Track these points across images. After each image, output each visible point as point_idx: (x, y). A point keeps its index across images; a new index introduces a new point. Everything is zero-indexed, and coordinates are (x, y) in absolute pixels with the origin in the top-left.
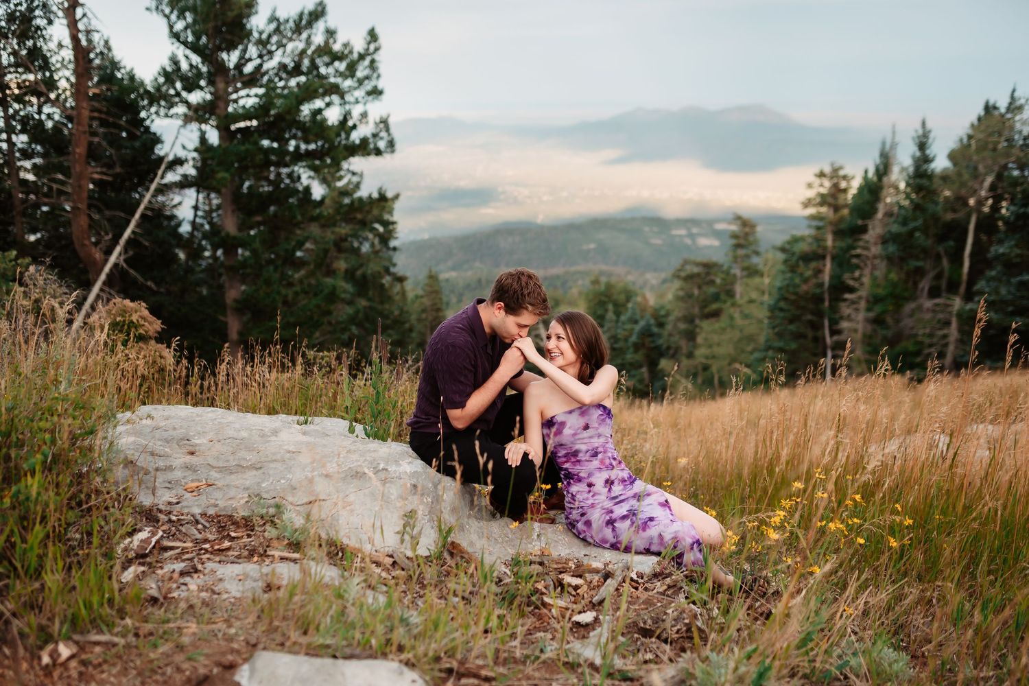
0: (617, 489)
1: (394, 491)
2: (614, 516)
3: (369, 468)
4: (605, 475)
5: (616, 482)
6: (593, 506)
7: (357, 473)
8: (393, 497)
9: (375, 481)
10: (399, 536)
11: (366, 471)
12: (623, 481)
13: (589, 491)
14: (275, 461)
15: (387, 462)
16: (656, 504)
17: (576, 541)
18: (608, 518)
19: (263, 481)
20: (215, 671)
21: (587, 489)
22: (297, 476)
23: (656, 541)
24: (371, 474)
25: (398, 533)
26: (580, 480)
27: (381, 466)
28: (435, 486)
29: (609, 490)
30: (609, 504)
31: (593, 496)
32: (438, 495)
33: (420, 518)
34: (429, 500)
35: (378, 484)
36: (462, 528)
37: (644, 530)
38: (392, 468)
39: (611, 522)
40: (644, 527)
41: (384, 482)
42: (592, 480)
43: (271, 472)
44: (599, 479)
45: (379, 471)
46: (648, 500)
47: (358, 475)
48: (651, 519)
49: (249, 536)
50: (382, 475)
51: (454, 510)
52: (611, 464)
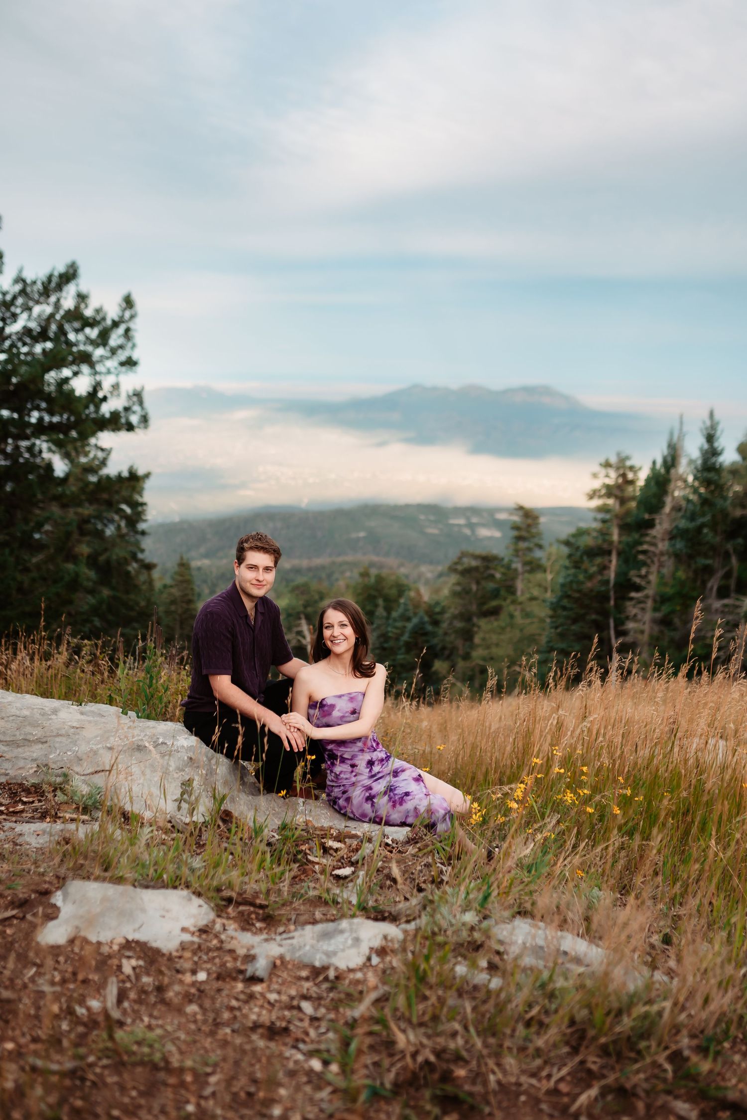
0: (376, 769)
1: (173, 765)
2: (373, 792)
3: (149, 742)
4: (367, 757)
5: (376, 763)
6: (353, 784)
7: (139, 746)
8: (171, 769)
9: (155, 754)
10: (177, 803)
11: (147, 745)
12: (382, 760)
13: (352, 772)
14: (61, 735)
15: (165, 738)
16: (410, 779)
17: (338, 816)
18: (367, 794)
19: (51, 753)
20: (33, 896)
21: (350, 769)
22: (83, 748)
23: (412, 813)
24: (151, 748)
25: (176, 800)
26: (343, 760)
27: (161, 740)
28: (210, 760)
29: (370, 771)
30: (368, 782)
31: (355, 776)
32: (212, 769)
33: (196, 788)
34: (204, 772)
35: (158, 756)
36: (233, 800)
37: (401, 804)
38: (169, 743)
39: (370, 798)
40: (402, 801)
41: (163, 755)
42: (356, 762)
43: (57, 745)
44: (362, 761)
45: (158, 744)
46: (403, 776)
47: (140, 748)
48: (407, 794)
49: (40, 801)
50: (163, 749)
51: (226, 783)
52: (372, 746)
